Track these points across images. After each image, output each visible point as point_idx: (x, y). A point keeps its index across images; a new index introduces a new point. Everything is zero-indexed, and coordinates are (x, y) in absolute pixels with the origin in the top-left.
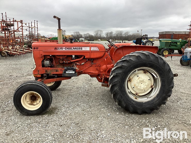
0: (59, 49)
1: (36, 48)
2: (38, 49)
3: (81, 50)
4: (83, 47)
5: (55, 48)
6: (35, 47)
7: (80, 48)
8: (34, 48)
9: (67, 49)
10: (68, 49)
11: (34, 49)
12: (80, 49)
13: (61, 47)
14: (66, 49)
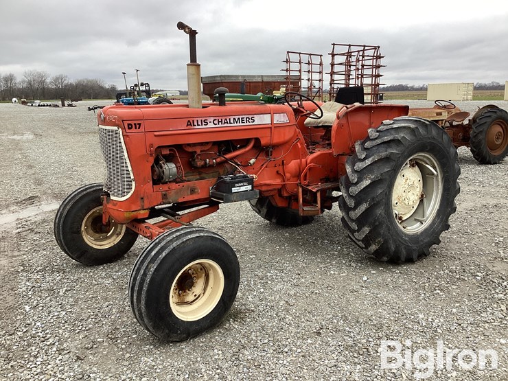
0: (198, 125)
1: (135, 124)
2: (139, 128)
3: (251, 124)
4: (255, 116)
5: (189, 121)
6: (132, 123)
7: (250, 117)
8: (129, 125)
9: (219, 122)
10: (221, 122)
11: (129, 128)
12: (250, 121)
13: (203, 119)
14: (215, 122)
